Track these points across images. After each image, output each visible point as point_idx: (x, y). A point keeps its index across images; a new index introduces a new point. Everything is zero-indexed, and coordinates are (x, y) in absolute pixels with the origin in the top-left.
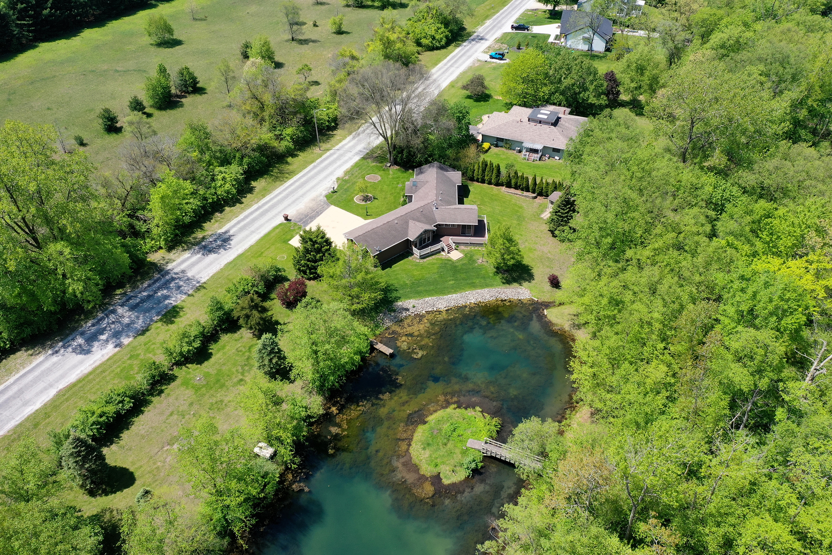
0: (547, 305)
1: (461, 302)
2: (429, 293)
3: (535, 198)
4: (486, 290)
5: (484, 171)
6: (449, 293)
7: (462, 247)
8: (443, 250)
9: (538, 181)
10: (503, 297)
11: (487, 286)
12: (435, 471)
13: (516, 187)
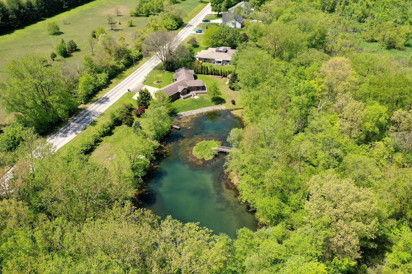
0: (232, 110)
1: (201, 112)
2: (189, 110)
3: (222, 78)
4: (210, 107)
5: (202, 69)
6: (196, 109)
7: (198, 95)
8: (192, 96)
9: (223, 72)
10: (216, 109)
11: (210, 106)
12: (202, 157)
13: (215, 75)
